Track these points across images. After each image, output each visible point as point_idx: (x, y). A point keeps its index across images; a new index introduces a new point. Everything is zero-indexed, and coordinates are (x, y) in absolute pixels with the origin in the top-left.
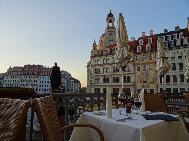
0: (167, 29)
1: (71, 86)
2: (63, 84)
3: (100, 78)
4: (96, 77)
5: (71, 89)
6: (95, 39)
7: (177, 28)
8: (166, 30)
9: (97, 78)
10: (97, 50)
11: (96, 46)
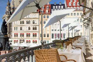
4: (15, 27)
7: (60, 3)
10: (10, 7)
11: (9, 4)
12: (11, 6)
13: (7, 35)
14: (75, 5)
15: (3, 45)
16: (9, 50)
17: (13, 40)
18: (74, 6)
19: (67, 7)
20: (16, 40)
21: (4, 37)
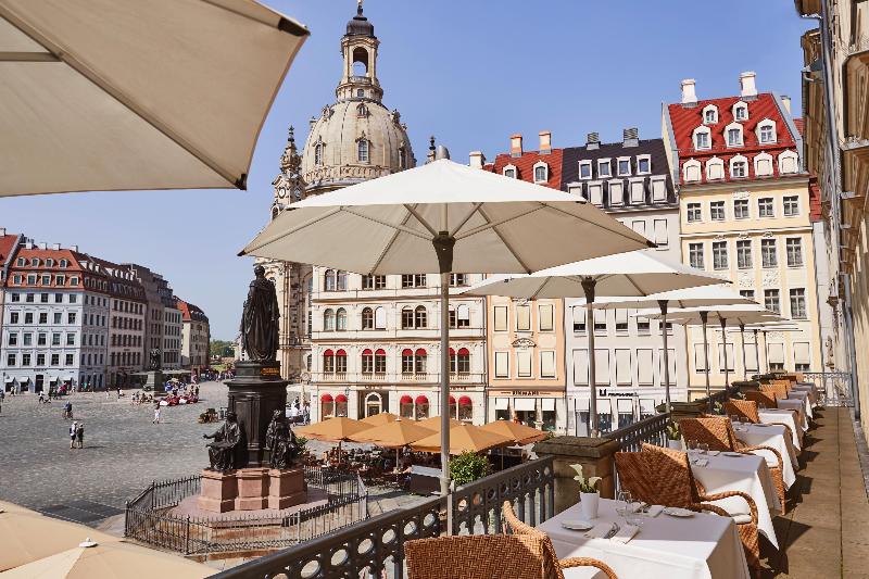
0: (595, 135)
1: (167, 337)
2: (120, 327)
3: (348, 307)
4: (329, 307)
5: (167, 350)
6: (291, 129)
7: (630, 133)
8: (593, 138)
9: (335, 308)
10: (300, 178)
11: (295, 162)
12: (303, 172)
13: (277, 365)
14: (740, 142)
15: (253, 429)
16: (289, 465)
17: (315, 395)
18: (733, 153)
19: (683, 158)
20: (335, 392)
21: (259, 381)
